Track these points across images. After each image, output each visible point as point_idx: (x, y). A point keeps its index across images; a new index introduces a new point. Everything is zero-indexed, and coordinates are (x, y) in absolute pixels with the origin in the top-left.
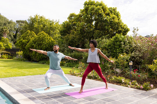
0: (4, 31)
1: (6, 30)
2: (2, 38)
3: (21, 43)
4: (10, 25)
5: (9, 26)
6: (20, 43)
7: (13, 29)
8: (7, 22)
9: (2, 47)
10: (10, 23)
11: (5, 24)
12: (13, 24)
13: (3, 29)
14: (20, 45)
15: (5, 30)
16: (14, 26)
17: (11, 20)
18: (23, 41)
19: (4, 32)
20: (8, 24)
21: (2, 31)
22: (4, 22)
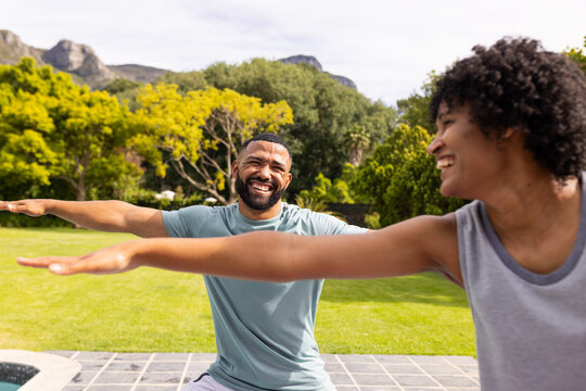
0: (353, 142)
1: (359, 139)
2: (346, 168)
3: (369, 177)
4: (373, 118)
5: (370, 124)
6: (365, 181)
7: (383, 132)
8: (365, 107)
9: (343, 197)
10: (373, 110)
11: (357, 117)
12: (384, 112)
13: (348, 134)
14: (367, 189)
15: (354, 136)
16: (388, 120)
17: (376, 100)
18: (378, 171)
19: (353, 145)
20: (366, 117)
21: (347, 141)
22: (354, 110)
